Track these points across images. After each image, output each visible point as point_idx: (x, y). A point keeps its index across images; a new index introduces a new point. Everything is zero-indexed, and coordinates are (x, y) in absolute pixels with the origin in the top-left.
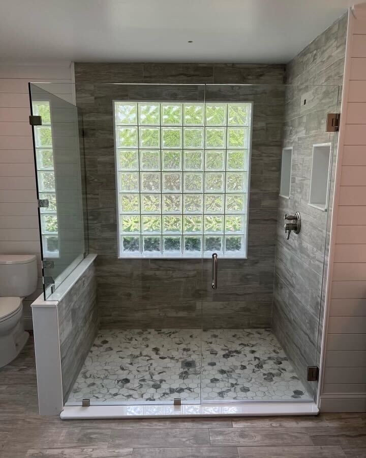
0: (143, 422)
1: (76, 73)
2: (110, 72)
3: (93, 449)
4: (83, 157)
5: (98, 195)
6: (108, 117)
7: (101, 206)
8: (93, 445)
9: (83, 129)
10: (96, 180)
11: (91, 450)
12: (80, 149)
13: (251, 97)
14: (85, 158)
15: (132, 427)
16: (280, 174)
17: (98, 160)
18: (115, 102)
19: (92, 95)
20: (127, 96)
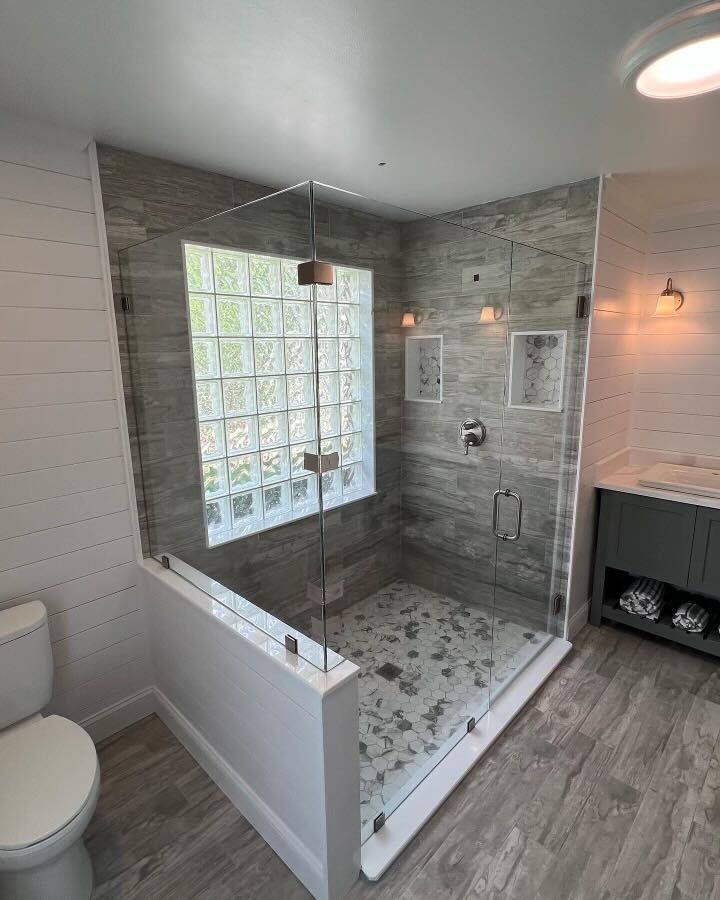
0: (469, 783)
1: (102, 167)
2: (175, 182)
3: (483, 877)
4: (126, 355)
5: (161, 432)
6: (174, 273)
7: (169, 454)
8: (474, 873)
9: (122, 294)
10: (156, 403)
11: (482, 882)
12: (120, 338)
13: (370, 262)
14: (129, 359)
15: (469, 801)
16: (403, 371)
17: (159, 360)
18: (186, 245)
19: (141, 224)
20: (206, 234)
